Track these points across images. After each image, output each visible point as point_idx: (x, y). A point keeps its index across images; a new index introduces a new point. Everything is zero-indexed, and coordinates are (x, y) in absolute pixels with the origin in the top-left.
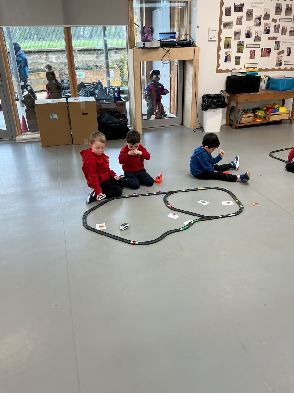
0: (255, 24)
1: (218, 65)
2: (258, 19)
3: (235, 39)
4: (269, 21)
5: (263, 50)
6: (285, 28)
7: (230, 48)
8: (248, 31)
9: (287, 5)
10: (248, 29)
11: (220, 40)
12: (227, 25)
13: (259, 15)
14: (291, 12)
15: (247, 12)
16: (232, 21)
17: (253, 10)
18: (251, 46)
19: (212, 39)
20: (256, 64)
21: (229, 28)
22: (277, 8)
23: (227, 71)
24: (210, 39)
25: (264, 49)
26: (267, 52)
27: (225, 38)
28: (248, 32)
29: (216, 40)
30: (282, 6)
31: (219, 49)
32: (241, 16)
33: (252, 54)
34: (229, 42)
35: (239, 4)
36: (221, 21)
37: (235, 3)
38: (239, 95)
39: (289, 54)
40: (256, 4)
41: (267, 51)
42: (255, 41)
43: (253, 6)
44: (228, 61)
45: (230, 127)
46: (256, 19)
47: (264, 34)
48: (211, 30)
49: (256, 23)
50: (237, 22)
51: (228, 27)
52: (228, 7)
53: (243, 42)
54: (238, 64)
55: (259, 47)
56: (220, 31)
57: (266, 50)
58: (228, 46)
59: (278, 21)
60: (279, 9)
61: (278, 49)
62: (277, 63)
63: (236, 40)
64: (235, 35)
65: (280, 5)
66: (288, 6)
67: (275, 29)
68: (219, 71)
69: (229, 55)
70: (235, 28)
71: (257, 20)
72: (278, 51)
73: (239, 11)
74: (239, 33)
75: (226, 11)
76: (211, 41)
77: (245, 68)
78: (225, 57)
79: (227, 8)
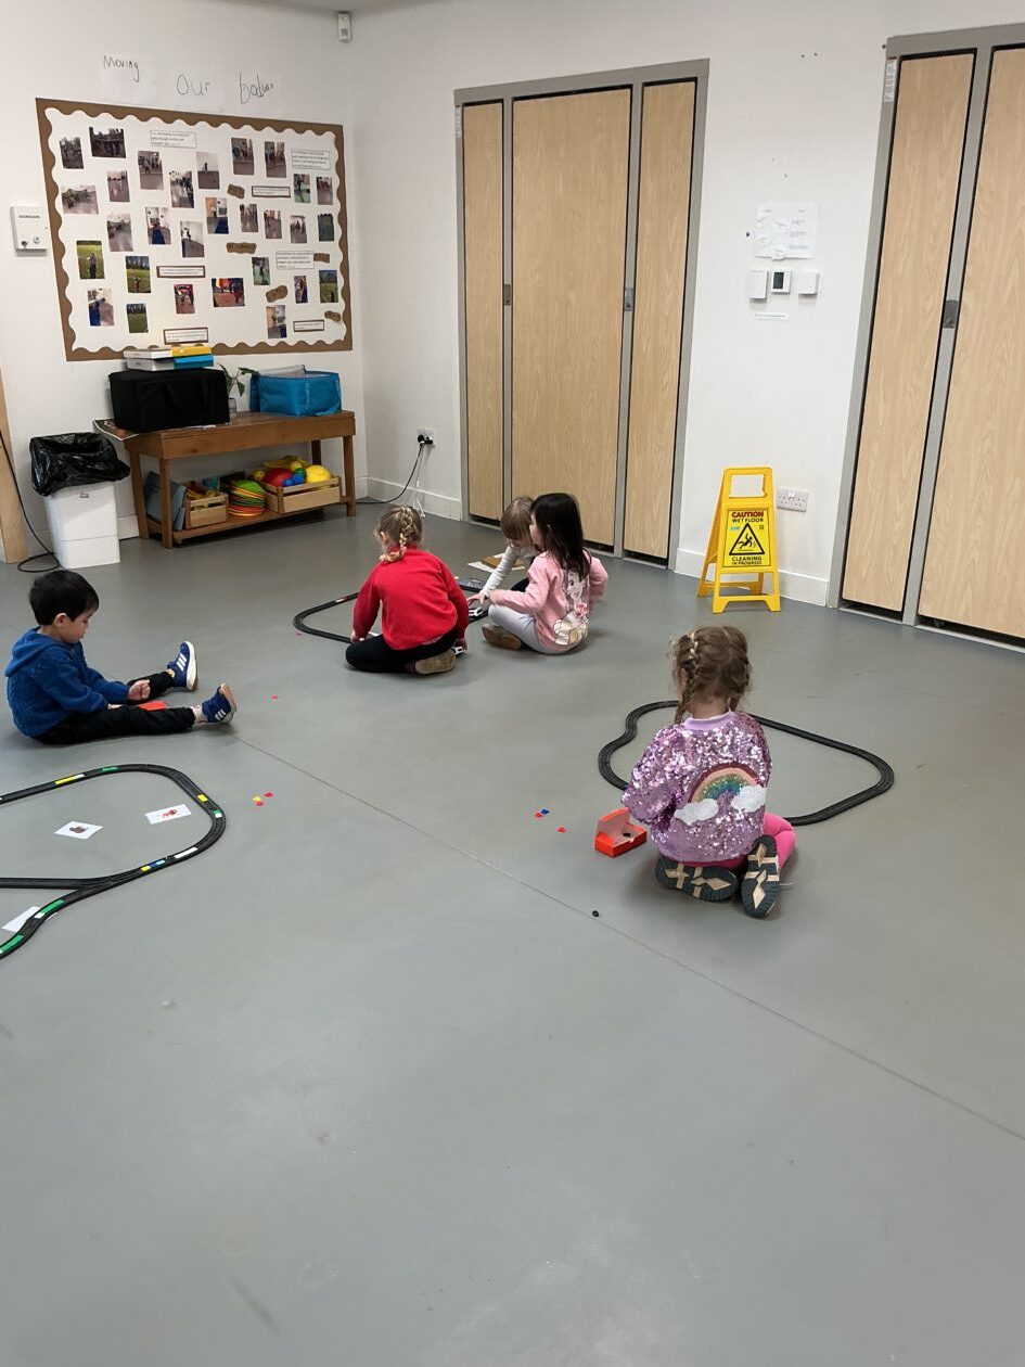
0: (175, 199)
1: (69, 336)
2: (182, 185)
3: (114, 248)
4: (221, 193)
5: (218, 285)
6: (276, 217)
7: (102, 277)
8: (155, 222)
9: (270, 146)
10: (153, 215)
11: (59, 250)
12: (76, 200)
13: (183, 172)
14: (285, 166)
15: (141, 161)
16: (94, 187)
17: (158, 154)
18: (176, 272)
19: (28, 247)
20: (204, 332)
21: (88, 211)
22: (236, 151)
23: (106, 354)
24: (22, 247)
25: (221, 280)
26: (231, 292)
27: (79, 243)
28: (156, 225)
29: (44, 250)
30: (251, 147)
31: (62, 280)
32: (120, 170)
33: (184, 300)
34: (93, 258)
35: (106, 132)
36: (52, 189)
37: (91, 129)
38: (163, 434)
39: (304, 300)
40: (165, 137)
41: (231, 290)
42: (184, 256)
43: (154, 141)
44: (102, 323)
45: (154, 543)
46: (173, 183)
47: (209, 232)
48: (20, 217)
49: (177, 195)
50: (111, 192)
51: (82, 205)
52: (70, 138)
53: (145, 259)
54: (142, 332)
55: (204, 276)
56: (56, 222)
57: (227, 284)
58: (92, 269)
59: (248, 193)
60: (246, 155)
61: (266, 283)
62: (271, 326)
63: (118, 250)
64: (111, 236)
65: (244, 142)
66: (273, 148)
67: (244, 218)
68: (77, 356)
70: (109, 213)
71: (178, 187)
72: (267, 289)
73: (111, 155)
74: (127, 228)
75: (66, 151)
76: (24, 251)
77: (166, 343)
78: (90, 308)
79: (67, 143)
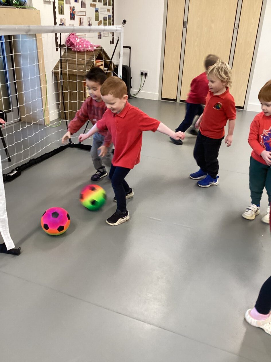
3: (67, 3)
7: (64, 14)
11: (54, 2)
18: (79, 13)
29: (50, 2)
31: (55, 14)
34: (62, 6)
42: (81, 7)
53: (74, 8)
55: (85, 16)
58: (62, 12)
69: (64, 23)
72: (98, 22)
